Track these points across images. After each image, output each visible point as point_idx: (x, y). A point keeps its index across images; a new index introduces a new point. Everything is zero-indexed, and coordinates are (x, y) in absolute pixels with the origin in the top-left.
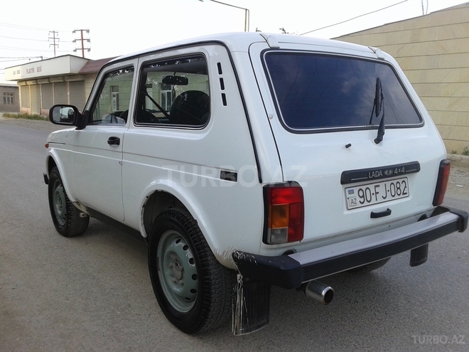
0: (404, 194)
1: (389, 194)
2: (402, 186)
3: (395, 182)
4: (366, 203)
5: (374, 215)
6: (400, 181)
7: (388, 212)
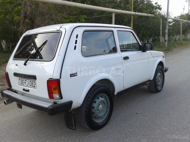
0: (34, 87)
1: (29, 84)
2: (34, 84)
3: (32, 81)
4: (22, 85)
5: (24, 90)
6: (34, 81)
7: (28, 91)
